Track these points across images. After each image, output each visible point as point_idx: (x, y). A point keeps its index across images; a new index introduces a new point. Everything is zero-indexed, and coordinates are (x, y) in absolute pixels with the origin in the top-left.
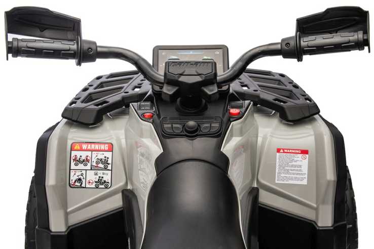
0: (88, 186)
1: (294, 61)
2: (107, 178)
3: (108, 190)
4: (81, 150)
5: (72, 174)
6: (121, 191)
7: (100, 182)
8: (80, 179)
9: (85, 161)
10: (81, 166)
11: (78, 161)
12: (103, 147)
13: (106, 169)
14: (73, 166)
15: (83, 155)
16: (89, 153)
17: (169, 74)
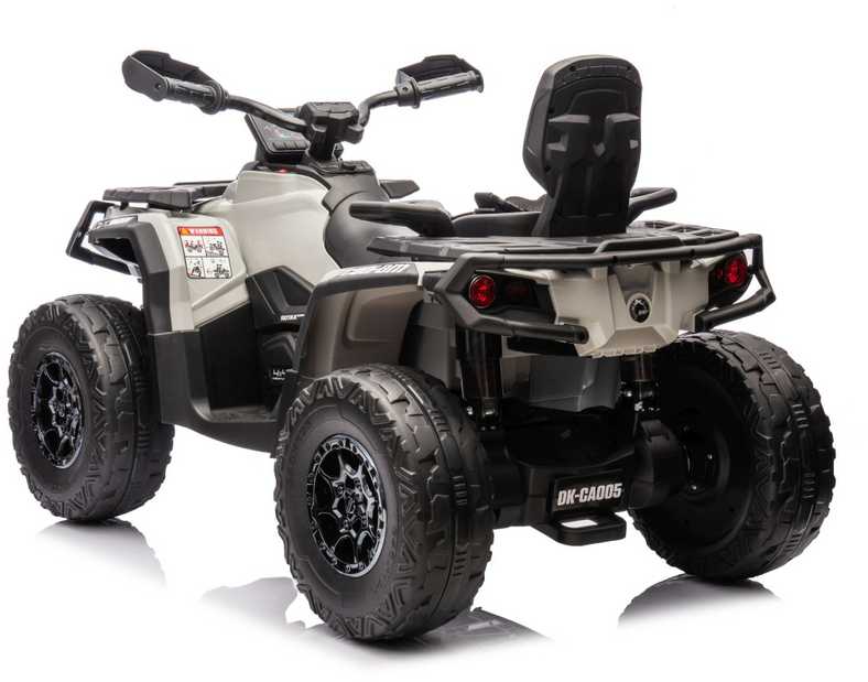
0: (207, 276)
2: (226, 266)
3: (228, 281)
4: (189, 234)
5: (188, 262)
6: (244, 280)
7: (219, 270)
8: (197, 268)
9: (198, 247)
10: (195, 253)
11: (192, 247)
12: (211, 231)
13: (222, 255)
14: (187, 253)
15: (195, 240)
16: (199, 238)
17: (318, 112)
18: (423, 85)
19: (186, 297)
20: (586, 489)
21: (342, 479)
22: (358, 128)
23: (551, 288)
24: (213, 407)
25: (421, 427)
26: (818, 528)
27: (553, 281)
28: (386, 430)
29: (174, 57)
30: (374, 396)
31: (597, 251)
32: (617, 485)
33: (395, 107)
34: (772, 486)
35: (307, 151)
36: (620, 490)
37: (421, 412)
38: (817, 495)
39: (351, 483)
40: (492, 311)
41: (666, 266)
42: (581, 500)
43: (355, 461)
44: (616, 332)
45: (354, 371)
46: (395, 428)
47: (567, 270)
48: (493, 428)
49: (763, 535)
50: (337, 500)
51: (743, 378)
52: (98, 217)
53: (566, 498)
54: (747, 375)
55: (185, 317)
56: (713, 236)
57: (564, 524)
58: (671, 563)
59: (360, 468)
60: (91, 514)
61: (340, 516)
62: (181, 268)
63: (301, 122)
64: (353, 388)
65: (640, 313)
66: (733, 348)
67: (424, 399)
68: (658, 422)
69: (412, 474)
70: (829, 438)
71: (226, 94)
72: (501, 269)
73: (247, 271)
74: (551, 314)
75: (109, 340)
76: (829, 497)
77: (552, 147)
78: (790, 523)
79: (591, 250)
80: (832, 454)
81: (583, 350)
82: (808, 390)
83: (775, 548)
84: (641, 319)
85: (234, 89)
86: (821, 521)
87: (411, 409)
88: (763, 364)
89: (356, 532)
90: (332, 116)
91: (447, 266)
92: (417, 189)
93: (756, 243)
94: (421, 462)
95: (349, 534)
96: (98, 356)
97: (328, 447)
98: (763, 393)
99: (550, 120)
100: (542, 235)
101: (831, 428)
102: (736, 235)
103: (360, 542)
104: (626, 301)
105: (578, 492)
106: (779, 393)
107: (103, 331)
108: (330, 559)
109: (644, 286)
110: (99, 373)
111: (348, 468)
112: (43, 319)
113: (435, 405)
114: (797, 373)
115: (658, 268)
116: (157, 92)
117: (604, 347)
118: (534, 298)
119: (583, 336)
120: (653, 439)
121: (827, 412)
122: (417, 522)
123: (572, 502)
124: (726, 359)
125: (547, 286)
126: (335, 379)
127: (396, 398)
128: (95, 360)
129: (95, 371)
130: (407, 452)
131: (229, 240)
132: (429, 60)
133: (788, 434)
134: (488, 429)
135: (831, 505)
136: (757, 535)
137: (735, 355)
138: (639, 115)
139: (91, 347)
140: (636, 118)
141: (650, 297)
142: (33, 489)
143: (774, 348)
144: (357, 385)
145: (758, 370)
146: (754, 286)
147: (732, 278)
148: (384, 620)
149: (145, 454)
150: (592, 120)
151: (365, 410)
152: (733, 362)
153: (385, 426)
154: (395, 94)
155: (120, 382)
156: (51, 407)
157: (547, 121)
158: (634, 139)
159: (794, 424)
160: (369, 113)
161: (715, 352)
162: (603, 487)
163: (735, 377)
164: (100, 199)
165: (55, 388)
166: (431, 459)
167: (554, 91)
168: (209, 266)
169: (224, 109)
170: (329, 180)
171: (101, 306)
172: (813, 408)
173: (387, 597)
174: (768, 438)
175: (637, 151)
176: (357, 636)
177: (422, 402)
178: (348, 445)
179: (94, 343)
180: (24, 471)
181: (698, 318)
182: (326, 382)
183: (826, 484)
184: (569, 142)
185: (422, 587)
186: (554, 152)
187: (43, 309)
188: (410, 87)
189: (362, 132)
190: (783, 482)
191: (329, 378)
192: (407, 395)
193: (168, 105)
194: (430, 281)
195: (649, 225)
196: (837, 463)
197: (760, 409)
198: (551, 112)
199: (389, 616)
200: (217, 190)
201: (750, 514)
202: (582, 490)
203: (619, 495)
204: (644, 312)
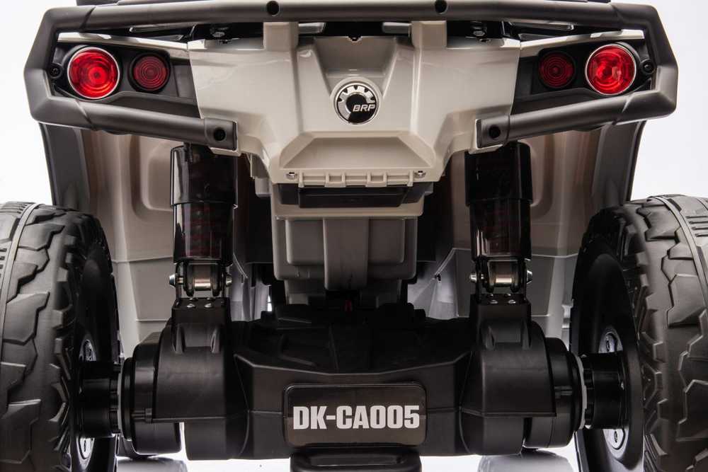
20: (349, 410)
32: (408, 408)
36: (416, 417)
42: (340, 425)
53: (308, 418)
65: (359, 110)
84: (358, 118)
104: (330, 92)
105: (331, 411)
123: (323, 426)
145: (673, 238)
162: (381, 408)
202: (340, 410)
203: (416, 424)
204: (364, 107)
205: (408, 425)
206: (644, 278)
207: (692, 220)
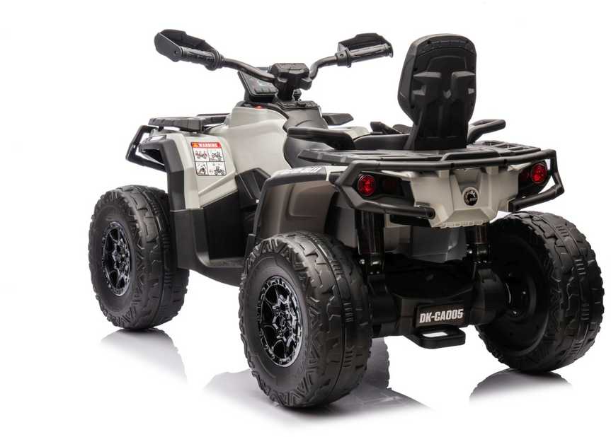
0: (210, 174)
1: (344, 68)
2: (222, 167)
3: (224, 177)
4: (199, 147)
5: (197, 165)
6: (234, 177)
7: (218, 171)
8: (203, 169)
9: (204, 156)
10: (202, 159)
11: (200, 156)
12: (213, 145)
13: (220, 161)
14: (197, 159)
15: (202, 151)
16: (205, 150)
17: (282, 70)
18: (353, 53)
19: (195, 187)
20: (439, 313)
21: (279, 305)
22: (308, 80)
23: (412, 184)
24: (211, 258)
25: (324, 271)
26: (593, 339)
27: (412, 178)
28: (302, 273)
29: (189, 33)
30: (296, 251)
31: (442, 159)
32: (460, 310)
33: (335, 66)
34: (561, 312)
35: (276, 95)
36: (462, 313)
37: (325, 262)
38: (591, 318)
39: (283, 307)
40: (372, 198)
41: (489, 169)
42: (436, 320)
43: (285, 293)
44: (455, 212)
45: (285, 236)
46: (307, 272)
47: (422, 172)
48: (378, 272)
49: (555, 344)
50: (275, 318)
51: (544, 242)
52: (146, 136)
53: (425, 318)
54: (546, 240)
55: (194, 200)
56: (524, 150)
57: (425, 335)
58: (501, 361)
59: (288, 297)
60: (136, 325)
61: (277, 328)
62: (192, 169)
63: (272, 76)
64: (283, 246)
65: (471, 200)
66: (539, 223)
67: (327, 253)
68: (489, 270)
69: (317, 301)
70: (600, 281)
71: (222, 57)
72: (380, 171)
73: (237, 171)
74: (412, 200)
75: (147, 214)
76: (600, 319)
77: (416, 92)
78: (573, 336)
79: (438, 159)
80: (602, 292)
81: (434, 223)
82: (587, 251)
83: (564, 352)
84: (472, 203)
85: (227, 55)
86: (595, 335)
87: (319, 259)
88: (558, 233)
89: (286, 338)
90: (291, 72)
91: (343, 168)
92: (352, 119)
93: (552, 155)
94: (324, 293)
95: (282, 339)
96: (140, 225)
97: (270, 284)
98: (557, 252)
99: (415, 76)
100: (410, 149)
101: (602, 275)
102: (539, 150)
103: (288, 345)
104: (462, 192)
105: (433, 315)
106: (567, 251)
107: (144, 209)
108: (270, 355)
109: (475, 183)
110: (140, 235)
111: (281, 296)
112: (108, 200)
113: (334, 256)
114: (581, 239)
115: (484, 171)
116: (176, 56)
117: (448, 221)
118: (400, 190)
119: (432, 214)
120: (485, 281)
121: (599, 265)
122: (320, 332)
123: (430, 321)
124: (534, 230)
125: (409, 182)
126: (273, 240)
127: (309, 253)
128: (138, 227)
129: (138, 234)
130: (315, 287)
131: (224, 151)
132: (359, 37)
133: (572, 278)
134: (375, 273)
135: (601, 325)
136: (552, 343)
137: (540, 228)
138: (474, 72)
139: (136, 219)
140: (473, 74)
141: (478, 190)
142: (102, 309)
143: (567, 223)
144: (286, 244)
145: (555, 237)
146: (551, 183)
147: (537, 178)
148: (301, 395)
149: (170, 287)
150: (442, 76)
151: (291, 260)
152: (538, 232)
153: (302, 270)
154: (335, 58)
155: (154, 241)
156: (113, 256)
157: (412, 77)
158: (472, 88)
159: (577, 272)
160: (317, 71)
161: (528, 225)
162: (450, 311)
163: (538, 242)
164: (147, 124)
165: (115, 245)
166: (330, 292)
167: (417, 56)
168: (211, 167)
169: (220, 67)
170: (288, 113)
171: (144, 192)
172: (589, 262)
173: (302, 380)
174: (559, 281)
175: (474, 95)
176: (286, 405)
177: (326, 255)
178: (281, 283)
179: (137, 216)
180: (98, 298)
181: (510, 204)
182: (268, 242)
183: (598, 311)
184: (427, 90)
185: (323, 374)
186: (417, 96)
187: (108, 194)
188: (345, 54)
189: (311, 82)
190: (568, 309)
191: (270, 239)
192: (317, 251)
193: (182, 64)
194: (333, 178)
195: (487, 143)
196: (605, 298)
197: (554, 263)
198: (415, 70)
199: (303, 392)
200: (220, 119)
201: (548, 330)
202: (436, 313)
203: (461, 316)
204: (474, 199)
205: (459, 317)
206: (549, 254)
207: (563, 231)
